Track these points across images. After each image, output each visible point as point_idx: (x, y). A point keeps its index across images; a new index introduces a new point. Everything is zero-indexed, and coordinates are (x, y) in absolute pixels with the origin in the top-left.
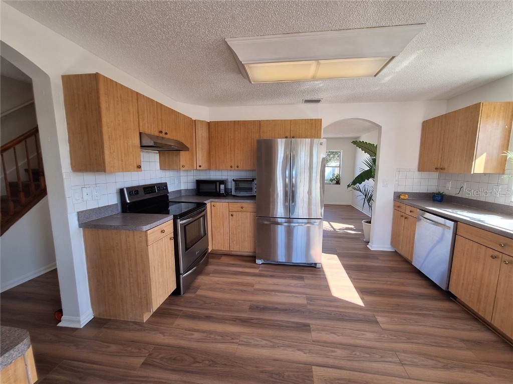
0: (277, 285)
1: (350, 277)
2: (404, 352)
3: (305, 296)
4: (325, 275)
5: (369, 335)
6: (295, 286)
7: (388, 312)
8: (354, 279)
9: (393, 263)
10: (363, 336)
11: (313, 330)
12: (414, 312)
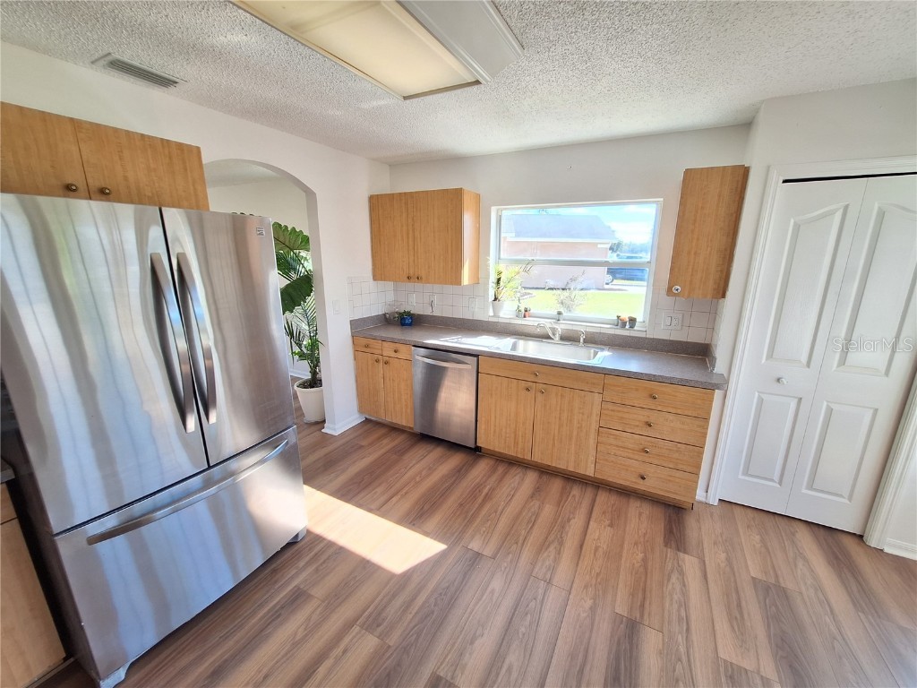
0: (266, 677)
1: (370, 510)
2: (533, 564)
3: (356, 629)
4: (331, 544)
5: (497, 584)
6: (311, 629)
7: (466, 527)
8: (378, 509)
9: (385, 441)
10: (496, 595)
11: (452, 678)
12: (480, 500)
